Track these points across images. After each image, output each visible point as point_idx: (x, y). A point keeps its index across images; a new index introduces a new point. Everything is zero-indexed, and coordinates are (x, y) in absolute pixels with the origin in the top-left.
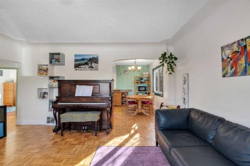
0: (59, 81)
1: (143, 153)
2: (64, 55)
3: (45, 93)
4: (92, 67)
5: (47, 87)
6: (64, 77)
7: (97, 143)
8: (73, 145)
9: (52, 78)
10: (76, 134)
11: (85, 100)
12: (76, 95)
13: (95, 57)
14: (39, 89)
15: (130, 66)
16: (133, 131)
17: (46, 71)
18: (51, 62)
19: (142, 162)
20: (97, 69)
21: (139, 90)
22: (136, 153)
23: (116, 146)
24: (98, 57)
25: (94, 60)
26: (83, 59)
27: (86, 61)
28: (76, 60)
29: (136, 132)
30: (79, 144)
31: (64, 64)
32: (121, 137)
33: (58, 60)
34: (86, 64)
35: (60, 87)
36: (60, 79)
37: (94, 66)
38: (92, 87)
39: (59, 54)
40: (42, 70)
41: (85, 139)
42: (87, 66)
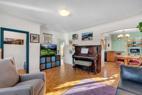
0: (75, 46)
1: (109, 89)
2: (78, 35)
3: (72, 51)
4: (90, 39)
5: (72, 49)
6: (78, 45)
7: (87, 76)
8: (77, 74)
9: (73, 45)
10: (80, 70)
11: (84, 55)
12: (81, 53)
13: (91, 33)
14: (70, 50)
15: (119, 35)
16: (111, 78)
17: (71, 42)
18: (73, 39)
19: (105, 93)
20: (92, 40)
21: (131, 52)
22: (104, 88)
23: (95, 80)
24: (92, 33)
25: (91, 35)
26: (85, 36)
27: (87, 36)
28: (83, 36)
29: (114, 78)
30: (80, 74)
31: (78, 39)
32: (101, 78)
33: (75, 37)
34: (87, 37)
35: (75, 49)
36: (76, 45)
37: (90, 38)
38: (88, 49)
39: (75, 35)
40: (70, 42)
41: (83, 73)
42: (87, 39)
